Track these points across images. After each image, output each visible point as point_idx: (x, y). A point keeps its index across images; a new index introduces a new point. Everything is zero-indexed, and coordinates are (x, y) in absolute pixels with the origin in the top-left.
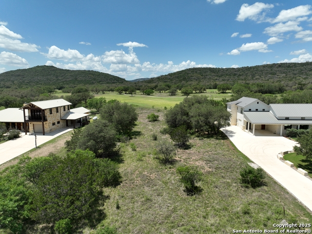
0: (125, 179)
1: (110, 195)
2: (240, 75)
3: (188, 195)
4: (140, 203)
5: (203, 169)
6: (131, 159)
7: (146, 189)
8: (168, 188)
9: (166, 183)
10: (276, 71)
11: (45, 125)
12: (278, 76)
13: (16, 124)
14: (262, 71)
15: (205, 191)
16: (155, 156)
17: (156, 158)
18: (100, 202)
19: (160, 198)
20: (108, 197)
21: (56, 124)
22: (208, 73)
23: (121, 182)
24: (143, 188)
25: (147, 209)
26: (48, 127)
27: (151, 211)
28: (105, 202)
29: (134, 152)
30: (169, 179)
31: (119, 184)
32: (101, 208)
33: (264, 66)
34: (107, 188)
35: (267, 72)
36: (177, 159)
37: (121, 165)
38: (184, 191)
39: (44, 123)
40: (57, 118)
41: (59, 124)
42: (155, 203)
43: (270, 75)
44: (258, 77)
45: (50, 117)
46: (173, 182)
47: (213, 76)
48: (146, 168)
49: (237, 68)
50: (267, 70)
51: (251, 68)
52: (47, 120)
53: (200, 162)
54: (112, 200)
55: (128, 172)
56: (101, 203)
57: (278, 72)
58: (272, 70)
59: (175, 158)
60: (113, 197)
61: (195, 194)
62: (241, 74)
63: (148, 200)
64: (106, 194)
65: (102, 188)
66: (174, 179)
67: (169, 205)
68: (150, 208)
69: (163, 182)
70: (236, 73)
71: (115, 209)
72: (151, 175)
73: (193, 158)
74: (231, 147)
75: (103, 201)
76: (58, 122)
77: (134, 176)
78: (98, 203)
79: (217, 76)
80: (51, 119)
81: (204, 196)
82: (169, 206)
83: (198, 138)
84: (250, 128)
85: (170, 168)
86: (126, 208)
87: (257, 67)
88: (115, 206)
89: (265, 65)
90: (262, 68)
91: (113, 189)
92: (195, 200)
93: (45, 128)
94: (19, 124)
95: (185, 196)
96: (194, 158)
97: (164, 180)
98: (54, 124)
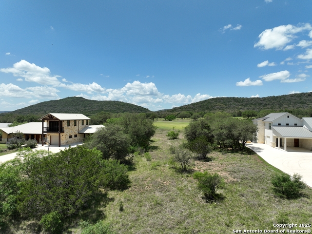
0: (134, 184)
1: (115, 198)
2: (266, 105)
3: (207, 202)
4: (148, 207)
5: (226, 179)
6: (145, 168)
7: (157, 194)
8: (184, 195)
9: (181, 190)
10: (306, 100)
11: (62, 137)
12: (308, 105)
13: (35, 136)
14: (289, 100)
15: (229, 199)
16: (172, 166)
17: (173, 168)
18: (102, 203)
19: (173, 204)
20: (112, 200)
21: (73, 137)
22: (232, 103)
23: (130, 187)
24: (154, 193)
25: (156, 213)
26: (64, 139)
27: (160, 216)
28: (108, 204)
29: (148, 163)
30: (185, 186)
31: (127, 188)
32: (102, 209)
33: (292, 96)
34: (113, 192)
35: (295, 101)
36: (196, 169)
37: (133, 172)
38: (203, 198)
39: (61, 134)
40: (74, 131)
41: (76, 138)
42: (166, 208)
43: (299, 105)
44: (286, 106)
45: (68, 129)
46: (190, 189)
47: (237, 105)
48: (160, 176)
49: (262, 98)
50: (295, 100)
51: (277, 97)
52: (64, 132)
53: (223, 172)
54: (116, 202)
55: (139, 179)
56: (103, 205)
57: (308, 101)
58: (301, 99)
59: (194, 169)
60: (118, 199)
61: (215, 201)
62: (267, 103)
63: (158, 204)
64: (110, 197)
65: (108, 191)
66: (190, 187)
67: (183, 210)
68: (160, 212)
69: (178, 188)
70: (262, 102)
71: (118, 211)
72: (165, 182)
73: (214, 169)
74: (259, 161)
75: (106, 203)
76: (76, 136)
77: (145, 182)
78: (100, 204)
79: (242, 105)
80: (68, 131)
81: (227, 204)
82: (182, 212)
83: (221, 153)
84: (281, 146)
85: (187, 177)
86: (131, 210)
87: (284, 97)
88: (119, 208)
89: (293, 94)
90: (290, 97)
91: (120, 192)
92: (215, 207)
93: (61, 140)
94: (38, 135)
95: (203, 202)
96: (216, 169)
97: (180, 186)
98: (71, 137)
